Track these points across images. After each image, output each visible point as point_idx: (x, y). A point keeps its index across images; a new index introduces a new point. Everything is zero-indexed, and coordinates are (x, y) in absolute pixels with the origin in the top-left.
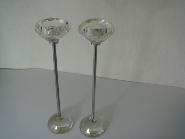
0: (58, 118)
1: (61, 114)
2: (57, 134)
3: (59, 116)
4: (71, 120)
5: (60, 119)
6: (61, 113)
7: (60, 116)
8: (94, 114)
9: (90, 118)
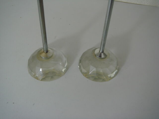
0: (43, 55)
1: (49, 49)
2: (41, 80)
3: (45, 52)
4: (65, 59)
5: (47, 58)
6: (48, 47)
7: (47, 52)
8: (104, 45)
9: (97, 51)
